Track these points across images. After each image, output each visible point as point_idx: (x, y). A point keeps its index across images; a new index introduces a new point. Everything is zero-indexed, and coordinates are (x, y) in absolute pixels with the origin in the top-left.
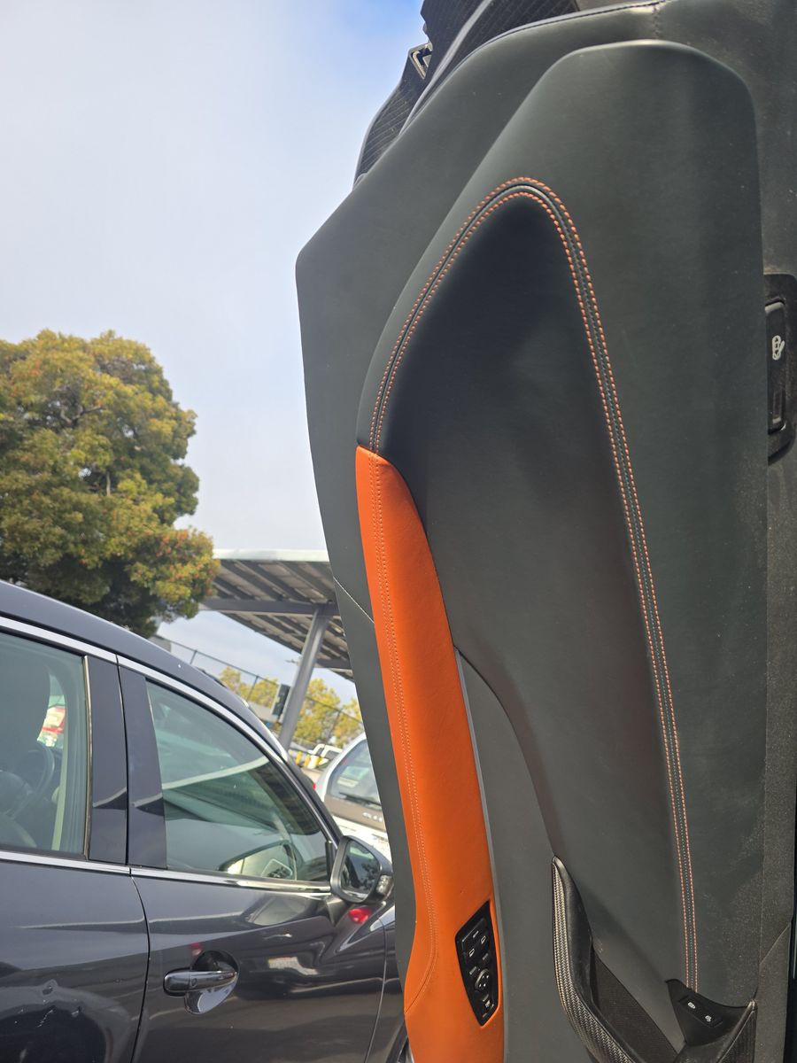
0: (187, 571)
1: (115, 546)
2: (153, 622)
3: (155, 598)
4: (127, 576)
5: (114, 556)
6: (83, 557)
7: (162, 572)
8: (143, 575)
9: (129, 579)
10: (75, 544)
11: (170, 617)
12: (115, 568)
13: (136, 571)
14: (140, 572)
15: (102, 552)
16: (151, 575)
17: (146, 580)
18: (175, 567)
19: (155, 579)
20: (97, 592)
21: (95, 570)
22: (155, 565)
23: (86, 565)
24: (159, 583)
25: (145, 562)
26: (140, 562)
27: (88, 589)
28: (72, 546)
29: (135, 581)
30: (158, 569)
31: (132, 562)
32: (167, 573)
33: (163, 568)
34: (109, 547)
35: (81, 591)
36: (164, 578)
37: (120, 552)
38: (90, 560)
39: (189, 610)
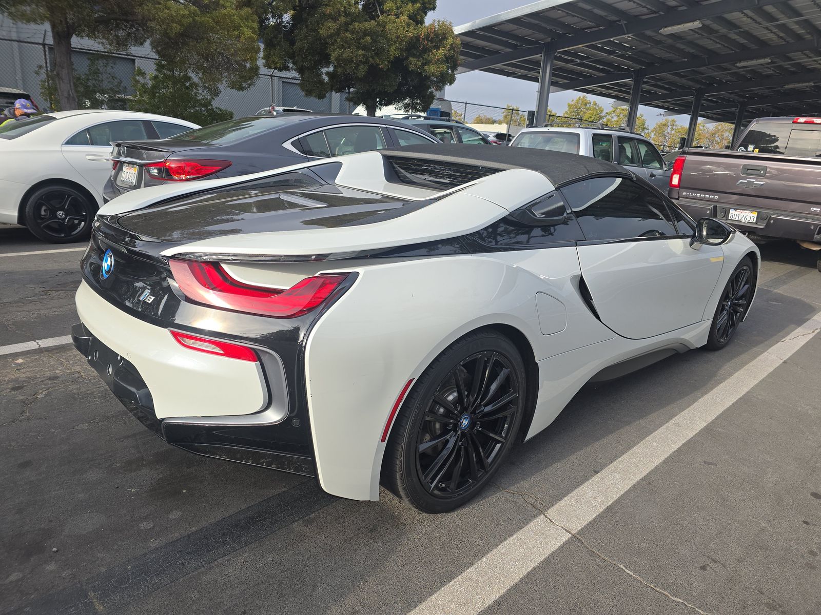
0: (441, 53)
1: (393, 51)
2: (432, 93)
3: (427, 77)
4: (406, 68)
5: (395, 57)
6: (379, 64)
7: (426, 59)
8: (416, 65)
9: (408, 69)
10: (372, 57)
11: (440, 87)
12: (398, 64)
13: (411, 64)
14: (414, 63)
15: (388, 58)
16: (420, 63)
17: (419, 68)
18: (433, 53)
19: (424, 65)
20: (394, 84)
21: (388, 70)
22: (420, 56)
23: (382, 69)
24: (426, 67)
25: (414, 56)
26: (411, 57)
27: (388, 83)
28: (371, 59)
29: (412, 70)
30: (423, 58)
31: (407, 58)
32: (429, 58)
33: (426, 56)
34: (391, 53)
35: (385, 85)
36: (427, 63)
37: (398, 54)
38: (384, 65)
39: (449, 79)
